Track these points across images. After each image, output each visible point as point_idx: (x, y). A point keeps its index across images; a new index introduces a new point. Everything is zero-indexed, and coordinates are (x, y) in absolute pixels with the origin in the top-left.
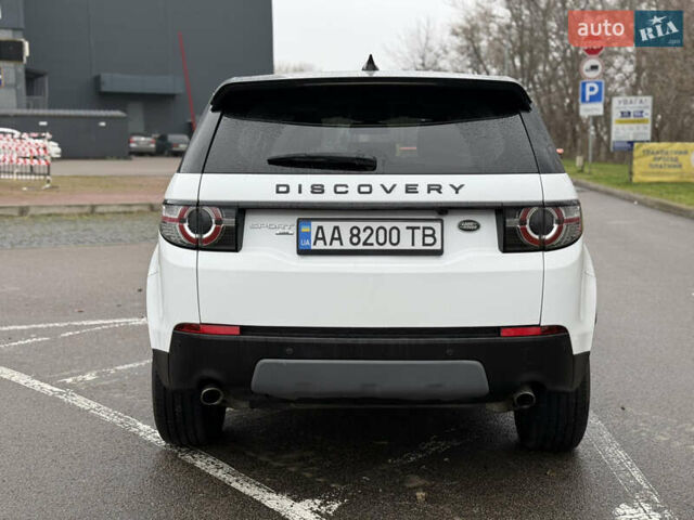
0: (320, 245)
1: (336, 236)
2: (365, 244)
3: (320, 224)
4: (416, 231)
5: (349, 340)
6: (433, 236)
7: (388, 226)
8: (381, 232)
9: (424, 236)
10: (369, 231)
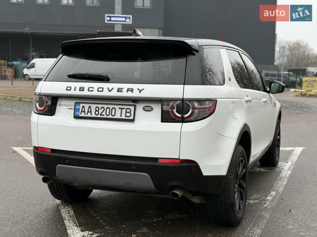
0: (83, 115)
1: (90, 111)
2: (101, 115)
3: (83, 105)
4: (123, 110)
5: (91, 159)
6: (130, 112)
7: (111, 107)
8: (108, 110)
9: (126, 112)
10: (103, 109)
